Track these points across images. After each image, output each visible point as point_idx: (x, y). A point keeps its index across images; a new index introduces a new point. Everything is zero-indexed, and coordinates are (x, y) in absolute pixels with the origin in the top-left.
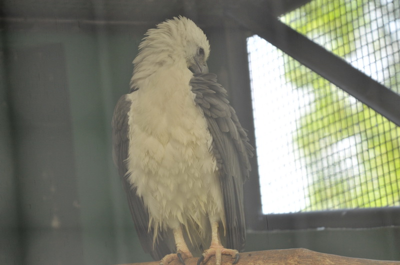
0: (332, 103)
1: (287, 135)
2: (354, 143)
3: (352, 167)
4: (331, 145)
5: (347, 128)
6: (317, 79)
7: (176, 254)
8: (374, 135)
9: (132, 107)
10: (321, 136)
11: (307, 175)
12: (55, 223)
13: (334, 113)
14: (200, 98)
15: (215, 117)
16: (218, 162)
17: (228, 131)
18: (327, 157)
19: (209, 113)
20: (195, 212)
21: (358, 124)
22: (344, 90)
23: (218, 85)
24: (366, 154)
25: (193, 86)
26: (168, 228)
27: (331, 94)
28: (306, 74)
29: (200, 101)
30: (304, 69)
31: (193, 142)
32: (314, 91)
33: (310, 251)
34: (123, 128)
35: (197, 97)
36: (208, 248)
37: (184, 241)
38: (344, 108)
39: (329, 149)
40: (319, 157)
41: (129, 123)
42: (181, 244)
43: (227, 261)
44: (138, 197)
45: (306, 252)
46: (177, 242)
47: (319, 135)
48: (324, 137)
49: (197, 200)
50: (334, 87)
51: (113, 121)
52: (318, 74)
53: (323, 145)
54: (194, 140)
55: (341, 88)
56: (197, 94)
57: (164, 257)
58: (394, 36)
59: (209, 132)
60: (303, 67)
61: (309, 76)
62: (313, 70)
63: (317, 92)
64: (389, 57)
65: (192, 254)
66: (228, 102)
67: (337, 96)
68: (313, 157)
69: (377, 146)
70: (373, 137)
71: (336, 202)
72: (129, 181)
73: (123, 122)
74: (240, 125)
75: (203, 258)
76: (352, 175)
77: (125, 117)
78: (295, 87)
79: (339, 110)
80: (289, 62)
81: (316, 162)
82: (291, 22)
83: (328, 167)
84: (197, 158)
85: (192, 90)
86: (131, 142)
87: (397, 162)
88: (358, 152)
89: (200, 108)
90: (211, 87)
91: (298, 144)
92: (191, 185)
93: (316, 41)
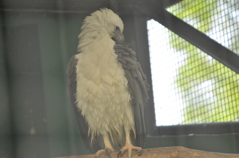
0: (198, 60)
1: (171, 79)
2: (211, 84)
3: (210, 98)
4: (197, 85)
5: (207, 75)
6: (189, 45)
7: (105, 150)
8: (223, 79)
9: (79, 63)
10: (191, 80)
11: (183, 102)
12: (32, 131)
13: (199, 66)
14: (120, 57)
15: (129, 68)
16: (131, 96)
17: (136, 76)
18: (195, 92)
19: (125, 66)
20: (116, 124)
21: (213, 72)
22: (205, 52)
23: (130, 49)
24: (218, 90)
25: (116, 50)
26: (100, 134)
27: (197, 54)
28: (182, 43)
29: (120, 59)
30: (181, 40)
31: (115, 83)
32: (187, 53)
33: (185, 148)
34: (73, 75)
35: (118, 57)
36: (124, 146)
37: (109, 142)
38: (205, 63)
39: (196, 87)
40: (190, 92)
41: (77, 72)
42: (107, 144)
43: (135, 154)
44: (82, 116)
45: (182, 148)
46: (105, 143)
47: (190, 79)
48: (193, 80)
49: (117, 118)
50: (199, 50)
51: (67, 71)
52: (189, 42)
53: (192, 85)
54: (116, 82)
55: (203, 51)
56: (118, 55)
57: (97, 151)
58: (235, 19)
59: (125, 77)
60: (181, 38)
61: (184, 44)
62: (186, 40)
63: (189, 53)
64: (232, 32)
65: (114, 150)
66: (136, 59)
67: (201, 56)
68: (186, 92)
69: (225, 85)
70: (222, 80)
71: (200, 119)
72: (77, 107)
73: (73, 72)
74: (143, 73)
75: (121, 152)
76: (210, 103)
77: (75, 69)
78: (175, 50)
79: (202, 64)
80: (172, 35)
81: (188, 95)
82: (173, 11)
83: (195, 98)
84: (118, 92)
85: (115, 53)
86: (78, 83)
87: (237, 95)
88: (213, 89)
89: (120, 63)
90: (126, 51)
91: (178, 84)
92: (114, 108)
93: (188, 23)
